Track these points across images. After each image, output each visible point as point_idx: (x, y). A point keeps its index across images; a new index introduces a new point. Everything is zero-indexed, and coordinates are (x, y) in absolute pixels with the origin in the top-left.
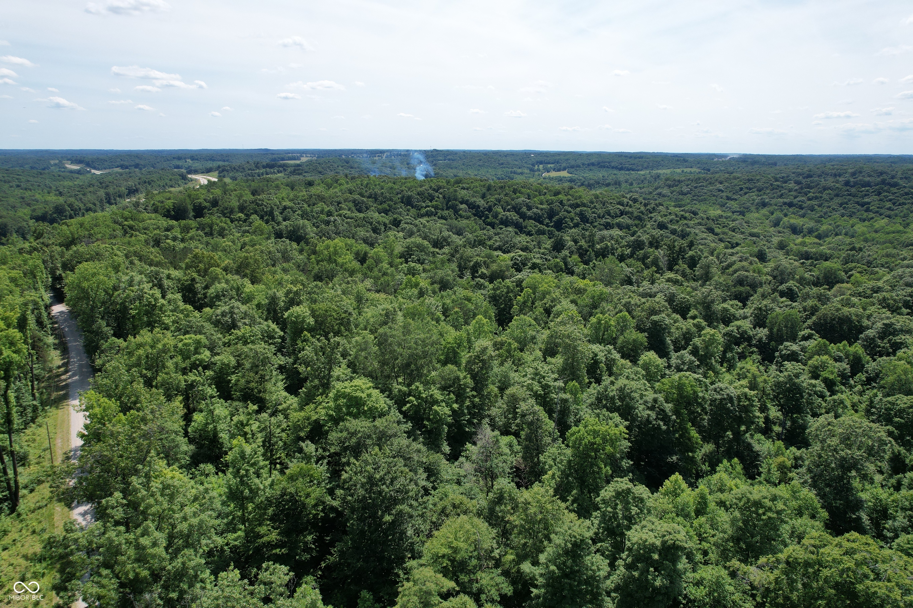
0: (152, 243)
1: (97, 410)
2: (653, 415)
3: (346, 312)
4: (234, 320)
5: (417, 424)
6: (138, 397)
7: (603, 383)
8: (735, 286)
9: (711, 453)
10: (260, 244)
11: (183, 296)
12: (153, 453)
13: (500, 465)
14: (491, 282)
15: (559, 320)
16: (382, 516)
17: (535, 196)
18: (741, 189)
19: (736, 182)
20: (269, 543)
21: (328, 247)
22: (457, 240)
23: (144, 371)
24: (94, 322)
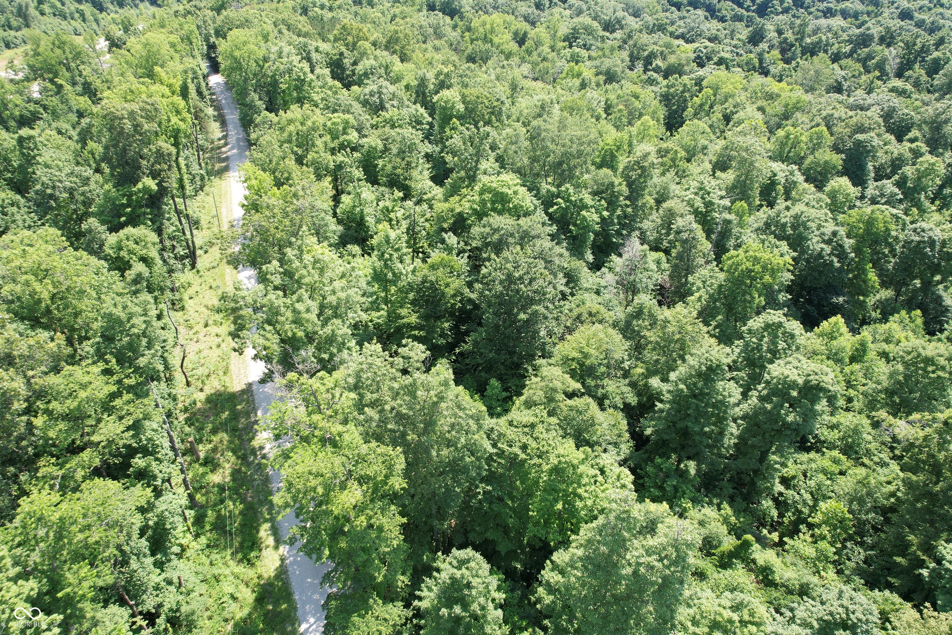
0: (300, 11)
1: (254, 182)
2: (828, 249)
3: (498, 100)
4: (381, 101)
5: (563, 228)
6: (290, 174)
7: (777, 207)
9: (887, 300)
10: (411, 17)
11: (332, 72)
12: (305, 228)
13: (644, 280)
14: (666, 77)
15: (739, 129)
16: (518, 314)
20: (409, 324)
21: (484, 24)
22: (632, 22)
23: (295, 149)
24: (247, 94)
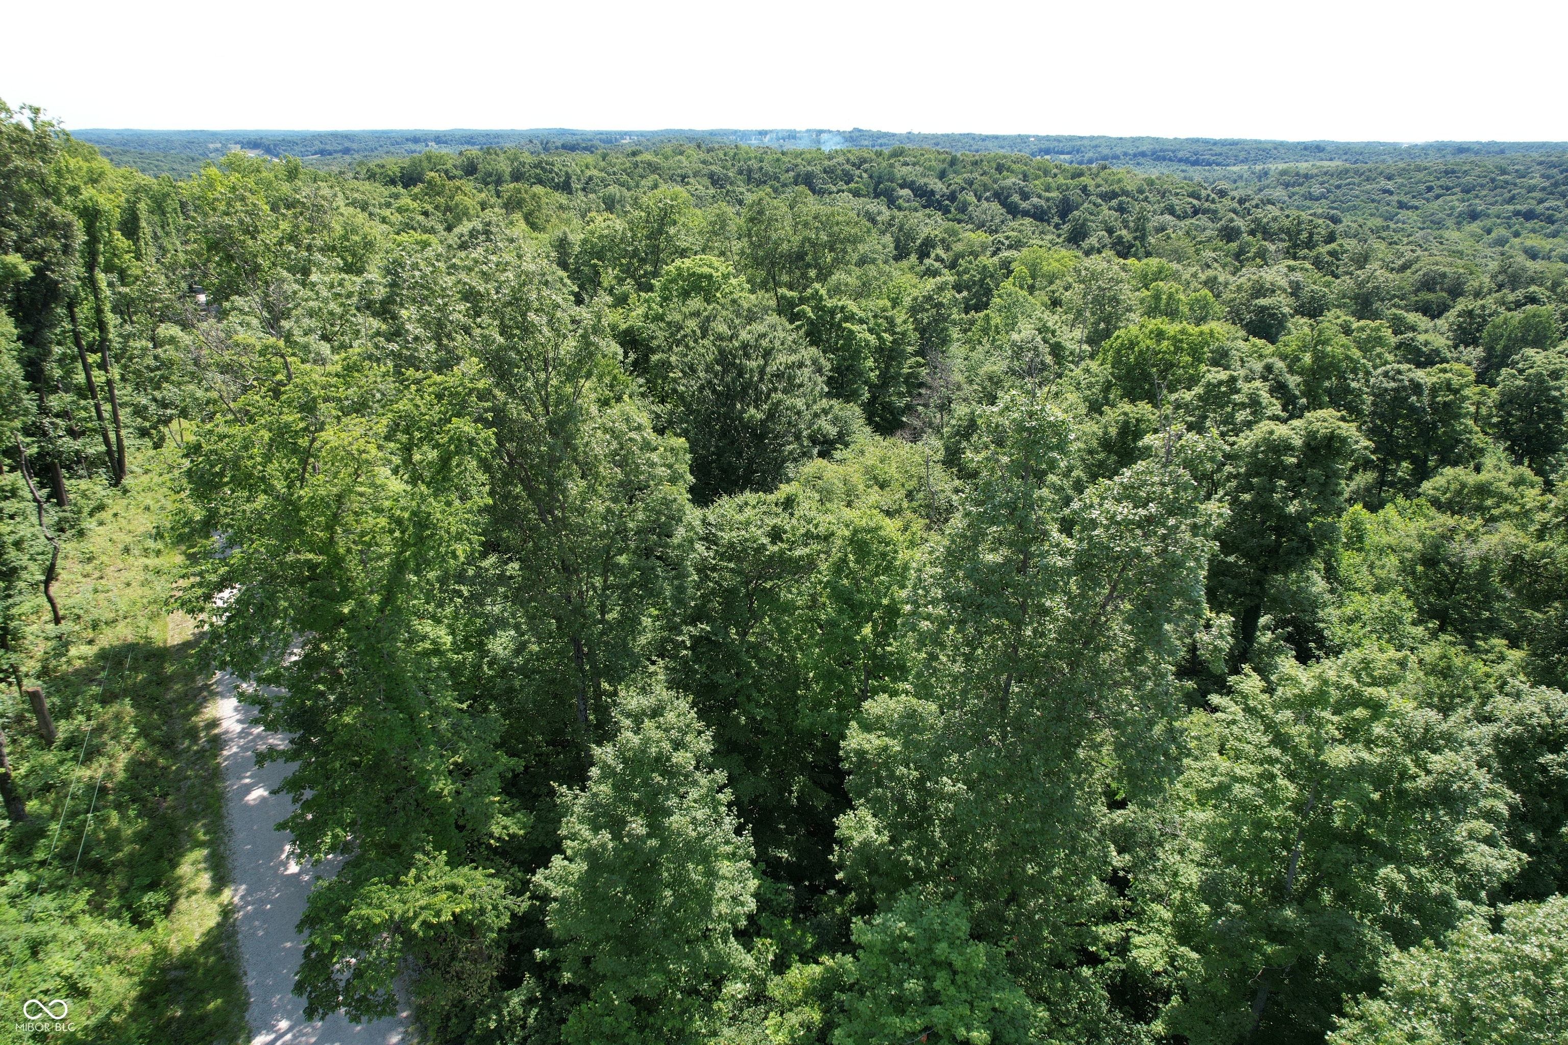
8: (1416, 293)
9: (1368, 489)
14: (953, 268)
17: (1037, 177)
18: (1430, 189)
19: (1420, 175)
